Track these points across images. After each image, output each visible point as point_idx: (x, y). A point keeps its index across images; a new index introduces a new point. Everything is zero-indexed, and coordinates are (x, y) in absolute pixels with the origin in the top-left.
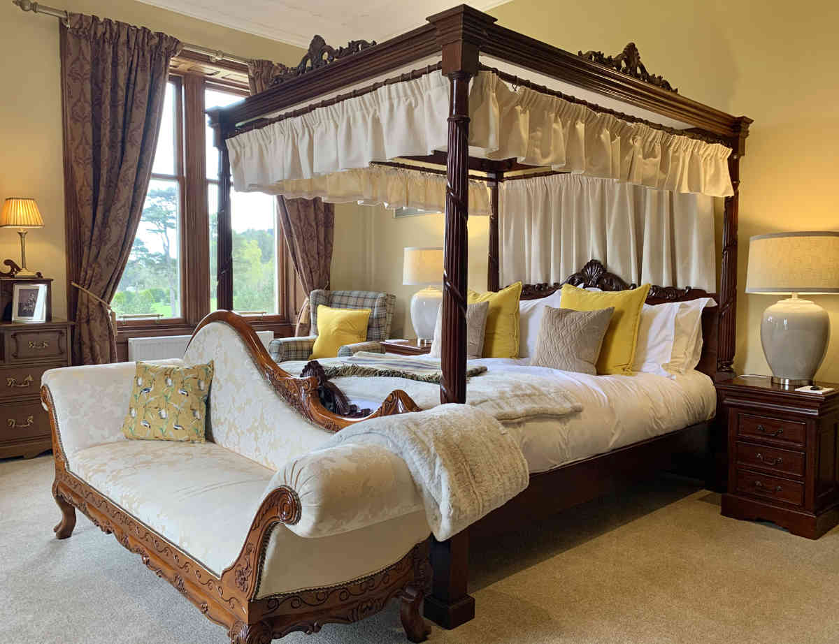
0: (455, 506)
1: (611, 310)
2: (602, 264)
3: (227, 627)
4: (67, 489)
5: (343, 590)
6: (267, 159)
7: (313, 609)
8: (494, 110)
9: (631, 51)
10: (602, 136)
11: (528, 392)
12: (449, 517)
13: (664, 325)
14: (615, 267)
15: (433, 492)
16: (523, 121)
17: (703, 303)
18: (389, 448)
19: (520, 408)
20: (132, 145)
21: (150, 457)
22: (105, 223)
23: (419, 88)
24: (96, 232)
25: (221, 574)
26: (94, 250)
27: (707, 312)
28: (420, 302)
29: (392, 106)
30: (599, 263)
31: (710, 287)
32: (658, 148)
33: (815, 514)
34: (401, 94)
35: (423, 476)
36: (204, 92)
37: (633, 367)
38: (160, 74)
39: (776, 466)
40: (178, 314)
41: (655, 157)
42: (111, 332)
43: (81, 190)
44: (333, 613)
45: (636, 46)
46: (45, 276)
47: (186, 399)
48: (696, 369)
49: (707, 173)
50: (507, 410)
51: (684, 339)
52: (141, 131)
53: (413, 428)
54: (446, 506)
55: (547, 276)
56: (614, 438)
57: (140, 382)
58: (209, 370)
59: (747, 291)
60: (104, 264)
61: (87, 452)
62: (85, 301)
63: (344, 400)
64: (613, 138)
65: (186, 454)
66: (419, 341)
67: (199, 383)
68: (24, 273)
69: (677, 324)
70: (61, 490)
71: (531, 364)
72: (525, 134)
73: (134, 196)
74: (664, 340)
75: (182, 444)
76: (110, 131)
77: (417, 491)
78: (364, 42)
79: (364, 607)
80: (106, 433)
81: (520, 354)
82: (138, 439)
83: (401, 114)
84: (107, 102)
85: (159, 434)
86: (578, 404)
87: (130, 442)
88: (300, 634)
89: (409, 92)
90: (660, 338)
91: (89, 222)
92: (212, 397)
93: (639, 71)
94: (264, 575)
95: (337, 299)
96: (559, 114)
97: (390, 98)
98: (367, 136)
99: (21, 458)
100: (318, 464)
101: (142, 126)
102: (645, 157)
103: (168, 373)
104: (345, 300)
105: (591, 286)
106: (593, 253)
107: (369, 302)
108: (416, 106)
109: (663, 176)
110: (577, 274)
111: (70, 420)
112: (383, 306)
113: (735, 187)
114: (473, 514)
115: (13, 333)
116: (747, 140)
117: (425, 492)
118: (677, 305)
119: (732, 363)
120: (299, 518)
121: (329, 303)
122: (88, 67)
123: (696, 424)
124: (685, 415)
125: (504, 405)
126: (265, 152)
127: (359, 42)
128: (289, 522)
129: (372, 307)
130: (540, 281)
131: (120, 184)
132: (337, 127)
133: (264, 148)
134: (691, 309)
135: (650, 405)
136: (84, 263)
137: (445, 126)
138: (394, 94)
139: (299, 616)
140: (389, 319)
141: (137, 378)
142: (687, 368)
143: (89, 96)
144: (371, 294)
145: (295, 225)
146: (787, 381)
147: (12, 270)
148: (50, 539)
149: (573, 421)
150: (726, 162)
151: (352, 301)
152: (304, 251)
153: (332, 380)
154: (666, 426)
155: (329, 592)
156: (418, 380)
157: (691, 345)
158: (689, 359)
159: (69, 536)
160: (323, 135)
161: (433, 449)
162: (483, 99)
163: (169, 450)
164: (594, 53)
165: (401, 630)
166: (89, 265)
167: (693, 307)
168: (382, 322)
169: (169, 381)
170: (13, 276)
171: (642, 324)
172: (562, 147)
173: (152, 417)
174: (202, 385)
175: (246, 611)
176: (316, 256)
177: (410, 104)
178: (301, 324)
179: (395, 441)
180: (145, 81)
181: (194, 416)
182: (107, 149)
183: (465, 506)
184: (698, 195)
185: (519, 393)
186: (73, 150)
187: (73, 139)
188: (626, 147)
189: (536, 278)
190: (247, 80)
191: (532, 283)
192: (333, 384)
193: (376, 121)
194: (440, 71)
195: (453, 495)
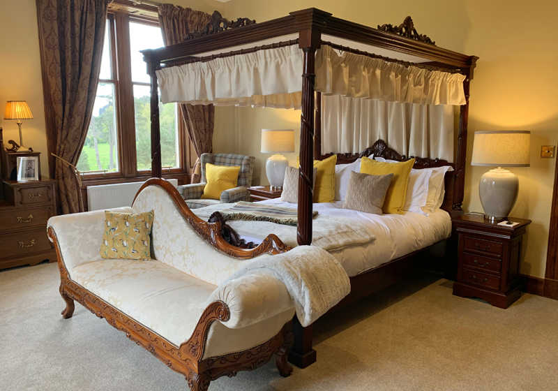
0: (312, 308)
1: (392, 175)
2: (385, 142)
3: (185, 375)
4: (69, 290)
5: (248, 352)
6: (184, 84)
7: (234, 363)
8: (329, 69)
9: (408, 21)
10: (391, 76)
11: (345, 230)
12: (309, 314)
13: (423, 183)
14: (393, 144)
15: (300, 300)
16: (346, 71)
17: (446, 169)
18: (276, 276)
19: (341, 241)
20: (87, 64)
21: (120, 271)
22: (71, 115)
23: (283, 54)
24: (65, 121)
25: (179, 346)
26: (65, 132)
27: (448, 174)
28: (271, 163)
29: (266, 63)
30: (383, 142)
31: (450, 159)
32: (423, 80)
33: (505, 294)
34: (273, 56)
35: (295, 292)
36: (128, 25)
37: (403, 209)
38: (102, 15)
39: (484, 267)
40: (117, 170)
41: (421, 85)
42: (78, 185)
43: (54, 94)
44: (244, 365)
45: (412, 18)
46: (35, 151)
47: (138, 234)
48: (441, 208)
49: (451, 92)
50: (334, 243)
51: (434, 191)
52: (92, 54)
53: (288, 264)
54: (308, 309)
55: (351, 148)
56: (394, 254)
57: (109, 224)
58: (151, 216)
59: (472, 164)
60: (71, 141)
61: (81, 268)
62: (61, 165)
63: (237, 236)
64: (396, 76)
65: (142, 269)
66: (271, 187)
67: (146, 224)
68: (21, 149)
69: (430, 182)
70: (65, 290)
71: (343, 207)
72: (346, 80)
73: (88, 97)
74: (422, 192)
75: (138, 261)
76: (72, 54)
77: (291, 299)
78: (247, 19)
79: (259, 361)
80: (90, 256)
81: (335, 198)
82: (110, 258)
83: (272, 67)
84: (69, 35)
85: (123, 255)
86: (373, 236)
87: (106, 261)
88: (226, 378)
89: (277, 55)
90: (420, 191)
91: (60, 113)
92: (153, 232)
93: (413, 33)
94: (207, 348)
95: (217, 159)
96: (366, 66)
97: (265, 58)
98: (250, 79)
99: (28, 265)
100: (238, 289)
101: (92, 51)
102: (415, 86)
103: (126, 218)
104: (223, 160)
105: (378, 156)
106: (380, 135)
107: (238, 162)
108: (282, 63)
109: (425, 96)
110: (370, 148)
111: (69, 249)
112: (248, 164)
113: (467, 98)
114: (321, 311)
115: (18, 189)
116: (475, 69)
117: (296, 300)
118: (430, 170)
119: (461, 204)
120: (229, 318)
121: (213, 162)
122: (55, 12)
123: (438, 242)
124: (433, 236)
125: (332, 240)
126: (182, 81)
127: (244, 19)
128: (223, 320)
129: (241, 165)
130: (347, 151)
131: (80, 89)
132: (230, 71)
133: (181, 78)
134: (438, 173)
135: (413, 232)
136: (59, 142)
137: (300, 79)
138: (268, 55)
139: (225, 368)
140: (252, 172)
141: (106, 221)
142: (435, 208)
143: (56, 31)
144: (240, 156)
145: (190, 111)
146: (493, 218)
147: (14, 147)
148: (59, 319)
149: (370, 247)
150: (462, 85)
151: (228, 161)
152: (196, 128)
153: (227, 223)
154: (422, 245)
155: (241, 354)
156: (280, 223)
157: (438, 194)
158: (437, 202)
159: (71, 317)
160: (221, 76)
161: (300, 277)
162: (323, 61)
163: (130, 266)
164: (386, 25)
165: (276, 370)
166: (62, 142)
167: (440, 172)
168: (247, 174)
169: (127, 223)
170: (15, 152)
171: (410, 182)
172: (367, 85)
173: (118, 246)
174: (148, 225)
175: (197, 367)
176: (204, 131)
177: (278, 62)
178: (195, 175)
179: (279, 273)
180: (93, 20)
181: (144, 244)
182: (70, 66)
183: (318, 308)
184: (445, 105)
185: (340, 231)
186: (48, 67)
187: (47, 60)
188: (404, 81)
189: (344, 150)
190: (157, 16)
191: (342, 152)
192: (228, 226)
193: (256, 70)
194: (298, 45)
195: (312, 302)
